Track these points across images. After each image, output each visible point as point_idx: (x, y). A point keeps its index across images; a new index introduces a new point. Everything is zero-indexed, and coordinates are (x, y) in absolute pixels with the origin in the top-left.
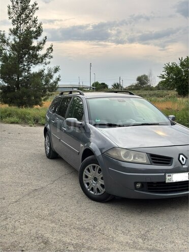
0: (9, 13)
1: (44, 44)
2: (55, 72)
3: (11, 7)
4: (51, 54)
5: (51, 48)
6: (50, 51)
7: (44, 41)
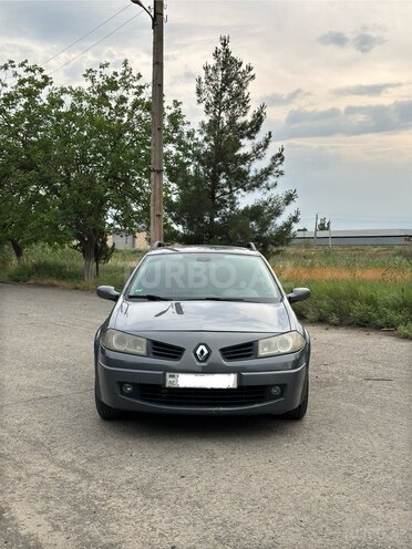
0: (199, 92)
1: (266, 147)
2: (287, 204)
3: (203, 80)
4: (280, 168)
5: (279, 155)
6: (278, 162)
7: (267, 142)
